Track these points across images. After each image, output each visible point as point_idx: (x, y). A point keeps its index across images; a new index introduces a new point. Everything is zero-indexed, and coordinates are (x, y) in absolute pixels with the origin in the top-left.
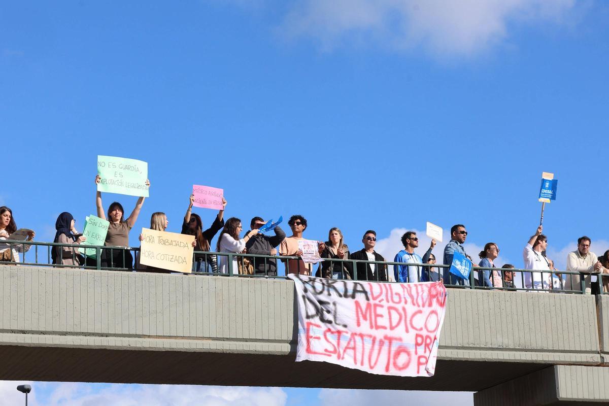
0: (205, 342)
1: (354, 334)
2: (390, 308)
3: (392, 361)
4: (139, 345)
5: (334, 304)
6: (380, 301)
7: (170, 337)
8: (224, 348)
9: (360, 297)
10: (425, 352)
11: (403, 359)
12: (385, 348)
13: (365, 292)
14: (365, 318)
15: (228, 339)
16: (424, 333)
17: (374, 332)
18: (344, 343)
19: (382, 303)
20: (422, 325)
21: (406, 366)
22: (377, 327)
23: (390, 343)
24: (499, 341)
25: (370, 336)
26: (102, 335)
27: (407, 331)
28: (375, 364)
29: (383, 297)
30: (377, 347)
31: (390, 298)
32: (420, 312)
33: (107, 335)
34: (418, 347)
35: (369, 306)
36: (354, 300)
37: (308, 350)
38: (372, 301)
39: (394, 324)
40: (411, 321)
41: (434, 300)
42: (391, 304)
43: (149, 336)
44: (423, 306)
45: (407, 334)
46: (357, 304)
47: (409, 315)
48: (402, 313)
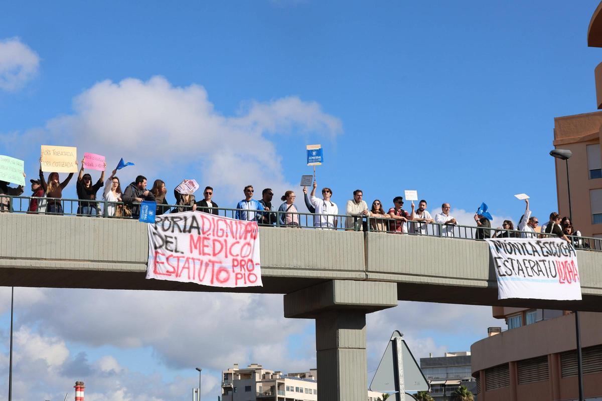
0: (85, 263)
1: (188, 259)
2: (214, 240)
3: (215, 276)
4: (38, 265)
5: (176, 238)
6: (208, 235)
7: (61, 260)
8: (99, 267)
9: (194, 232)
10: (241, 270)
11: (223, 275)
12: (210, 268)
13: (198, 228)
14: (196, 247)
15: (102, 261)
16: (239, 258)
17: (201, 257)
18: (181, 264)
19: (210, 237)
20: (239, 253)
21: (226, 280)
22: (204, 254)
23: (213, 265)
24: (295, 263)
25: (199, 260)
26: (12, 258)
27: (226, 256)
28: (203, 278)
29: (211, 232)
30: (203, 267)
31: (215, 233)
32: (238, 242)
33: (15, 258)
34: (235, 268)
35: (199, 238)
36: (190, 234)
37: (155, 272)
38: (202, 235)
39: (217, 251)
40: (230, 249)
41: (249, 235)
42: (216, 238)
43: (45, 259)
44: (240, 238)
45: (226, 259)
46: (192, 236)
47: (229, 245)
48: (224, 244)
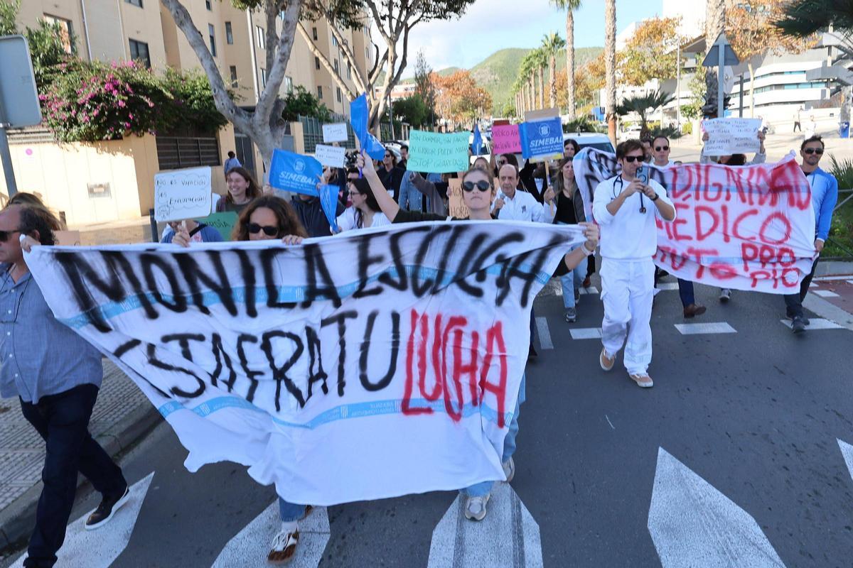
2: (698, 209)
6: (684, 199)
16: (758, 243)
17: (673, 244)
19: (688, 202)
20: (756, 232)
22: (678, 238)
23: (699, 257)
25: (667, 249)
27: (727, 239)
29: (691, 190)
32: (754, 212)
34: (748, 262)
39: (704, 232)
40: (735, 226)
42: (702, 202)
44: (761, 203)
45: (727, 245)
47: (732, 218)
48: (720, 214)
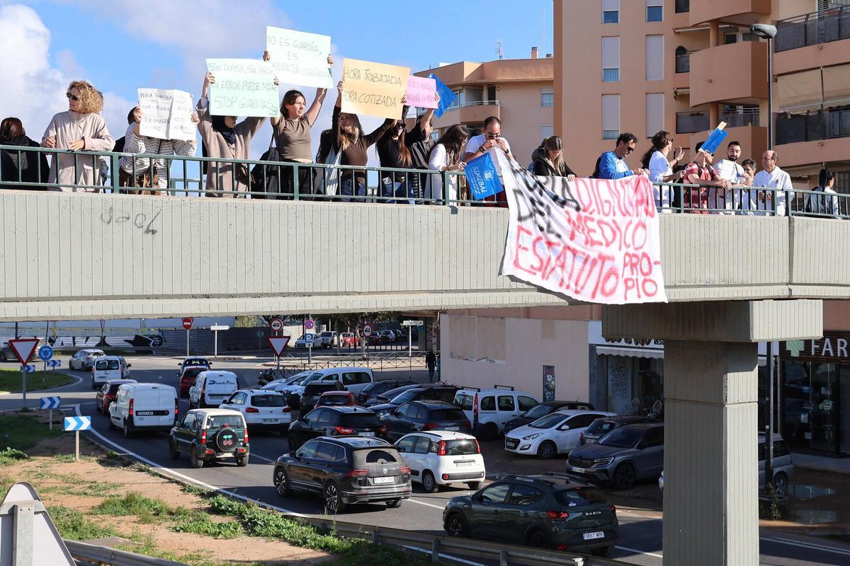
1: (566, 248)
2: (600, 222)
3: (600, 285)
6: (591, 213)
10: (633, 274)
12: (597, 269)
17: (588, 249)
19: (594, 215)
21: (612, 292)
23: (603, 263)
27: (620, 248)
28: (582, 287)
29: (593, 207)
30: (588, 267)
31: (600, 208)
34: (625, 268)
35: (580, 218)
36: (565, 209)
37: (516, 263)
42: (602, 216)
46: (568, 214)
